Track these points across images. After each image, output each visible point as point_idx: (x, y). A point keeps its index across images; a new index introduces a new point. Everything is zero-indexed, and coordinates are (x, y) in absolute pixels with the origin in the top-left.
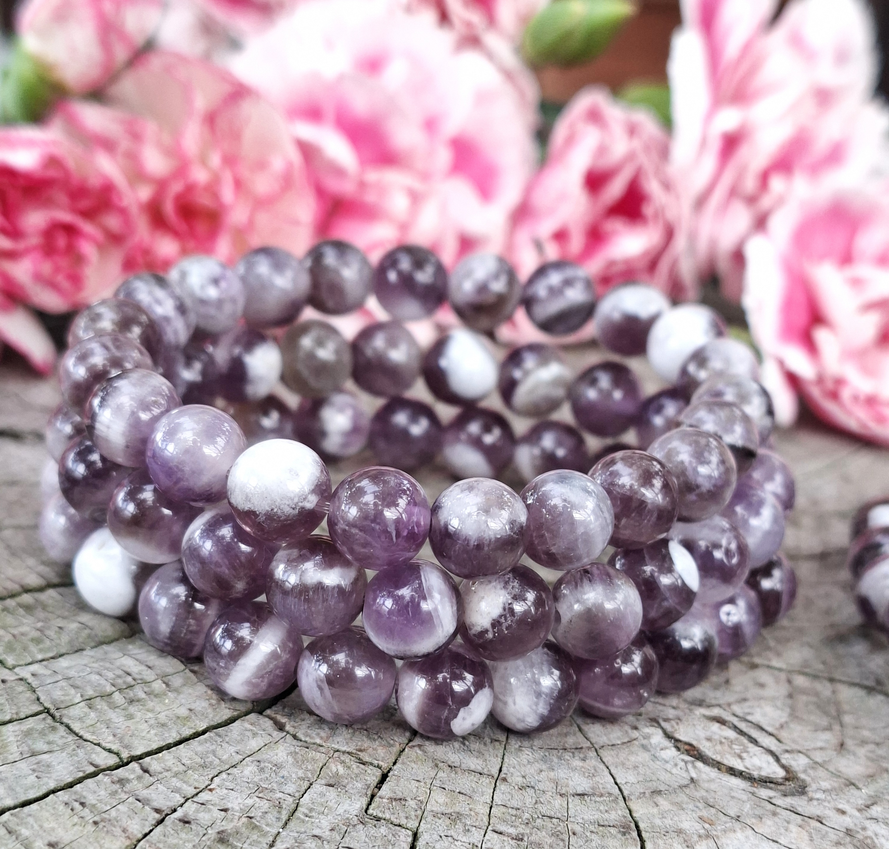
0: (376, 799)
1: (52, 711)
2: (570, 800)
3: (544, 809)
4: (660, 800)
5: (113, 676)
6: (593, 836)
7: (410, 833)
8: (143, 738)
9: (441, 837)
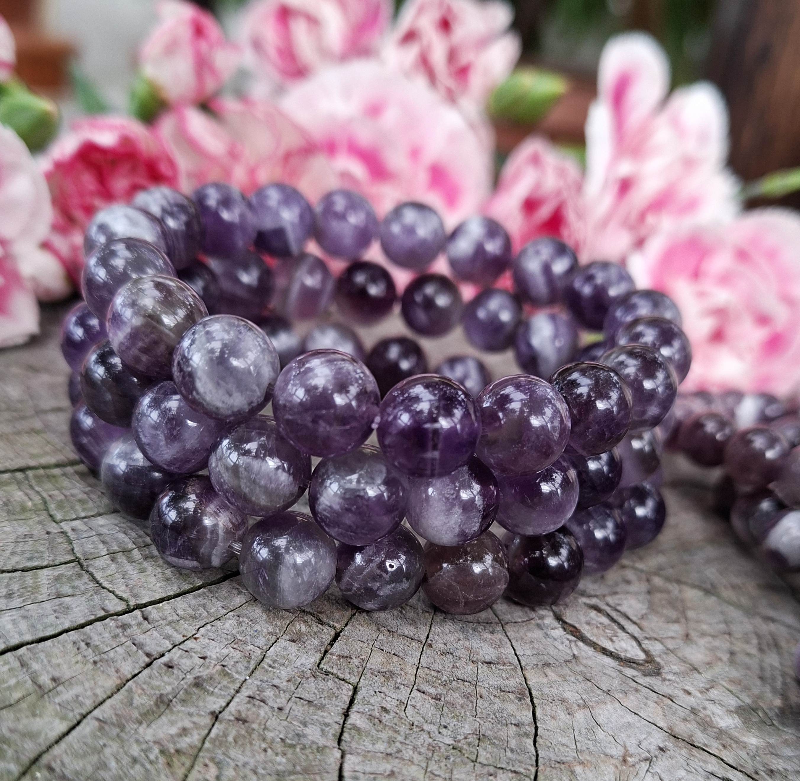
0: (328, 655)
1: (82, 561)
2: (480, 667)
3: (459, 673)
4: (549, 671)
5: (136, 536)
6: (496, 700)
7: (351, 687)
8: (149, 589)
9: (375, 692)
